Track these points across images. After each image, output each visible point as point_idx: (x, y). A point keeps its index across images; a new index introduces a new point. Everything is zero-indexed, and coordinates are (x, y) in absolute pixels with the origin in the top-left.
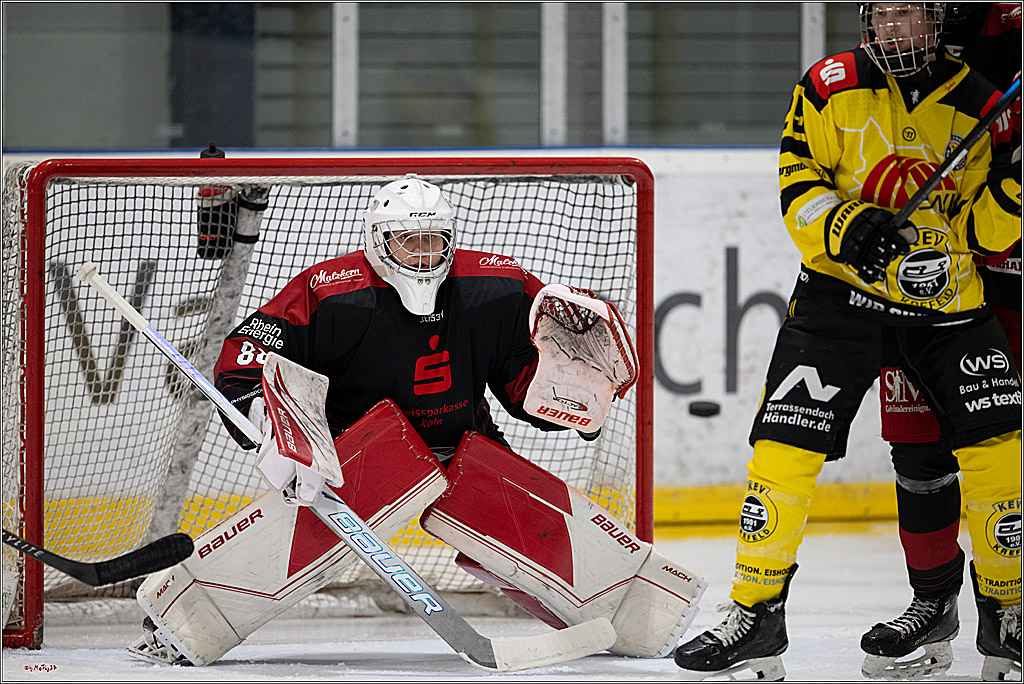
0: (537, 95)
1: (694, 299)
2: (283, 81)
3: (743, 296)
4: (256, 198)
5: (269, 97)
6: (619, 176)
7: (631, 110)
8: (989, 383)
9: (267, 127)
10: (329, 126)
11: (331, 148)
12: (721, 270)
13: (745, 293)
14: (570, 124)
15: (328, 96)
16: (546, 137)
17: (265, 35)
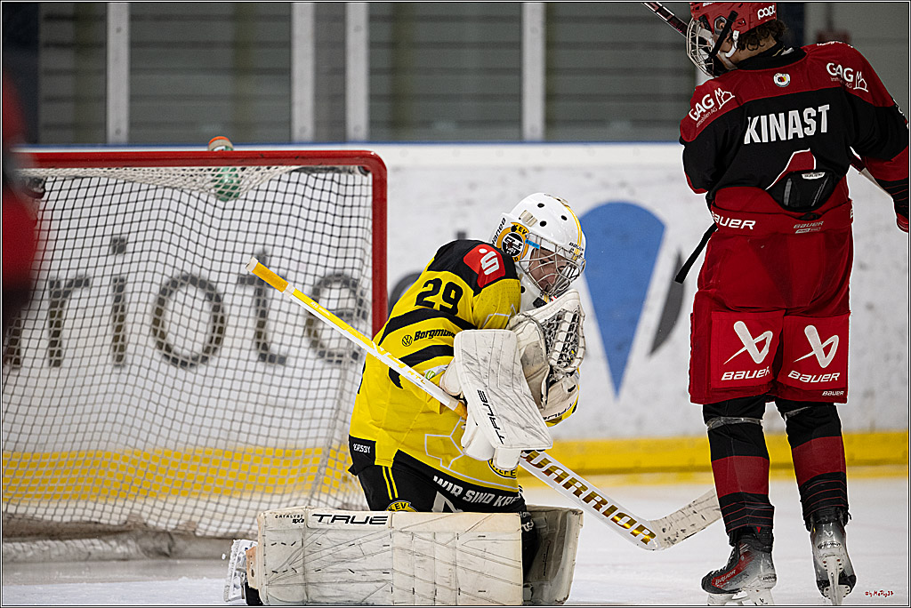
2: (64, 86)
15: (103, 99)
16: (297, 134)
17: (48, 45)
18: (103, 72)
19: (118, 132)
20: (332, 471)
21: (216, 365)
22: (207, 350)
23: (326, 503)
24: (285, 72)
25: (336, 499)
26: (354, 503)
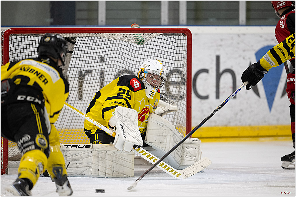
0: (160, 10)
1: (206, 71)
3: (221, 70)
4: (72, 40)
5: (80, 10)
6: (182, 33)
7: (188, 14)
9: (79, 19)
10: (97, 19)
11: (98, 25)
12: (214, 62)
13: (222, 69)
14: (169, 19)
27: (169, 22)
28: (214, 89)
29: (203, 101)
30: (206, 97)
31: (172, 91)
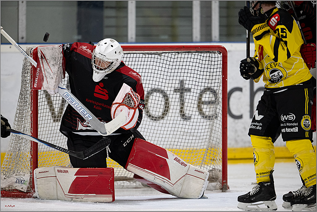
0: (191, 26)
1: (240, 89)
2: (112, 22)
5: (108, 26)
6: (217, 51)
7: (220, 31)
8: (286, 124)
9: (107, 36)
10: (127, 36)
11: (127, 43)
13: (256, 87)
14: (201, 35)
15: (126, 26)
16: (194, 39)
17: (107, 7)
18: (126, 17)
19: (132, 38)
20: (208, 157)
21: (167, 119)
22: (163, 114)
23: (207, 168)
24: (190, 17)
25: (210, 167)
26: (217, 168)
27: (201, 39)
28: (248, 108)
29: (237, 121)
30: (240, 117)
31: (206, 112)
